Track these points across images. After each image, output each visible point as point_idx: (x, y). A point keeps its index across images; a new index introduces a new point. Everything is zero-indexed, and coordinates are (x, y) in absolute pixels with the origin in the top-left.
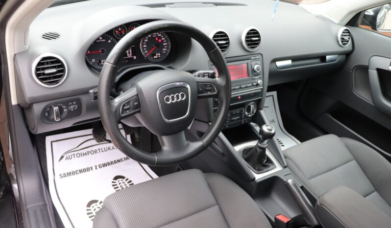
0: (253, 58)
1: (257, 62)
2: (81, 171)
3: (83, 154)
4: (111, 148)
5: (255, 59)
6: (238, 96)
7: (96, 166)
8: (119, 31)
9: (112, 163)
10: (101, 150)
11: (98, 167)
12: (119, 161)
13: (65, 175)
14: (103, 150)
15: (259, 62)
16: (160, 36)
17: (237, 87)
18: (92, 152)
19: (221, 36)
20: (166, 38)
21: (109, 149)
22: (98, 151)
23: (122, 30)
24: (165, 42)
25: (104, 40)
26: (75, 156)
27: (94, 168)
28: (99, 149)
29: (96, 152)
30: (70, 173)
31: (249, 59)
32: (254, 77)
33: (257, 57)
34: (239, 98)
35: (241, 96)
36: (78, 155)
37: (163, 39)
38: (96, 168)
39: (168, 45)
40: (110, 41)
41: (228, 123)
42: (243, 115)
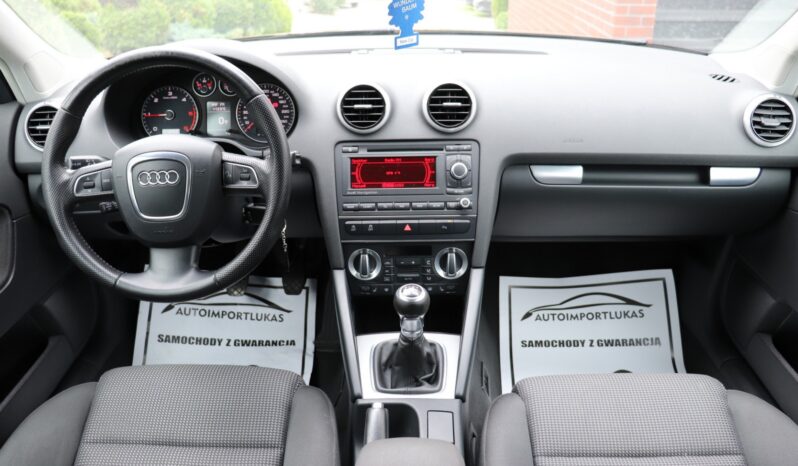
0: (451, 147)
1: (463, 157)
2: (199, 341)
3: (213, 313)
4: (270, 318)
5: (458, 150)
6: (405, 225)
7: (229, 341)
8: (203, 84)
9: (261, 343)
10: (249, 316)
11: (232, 343)
12: (274, 343)
13: (167, 339)
14: (254, 317)
15: (469, 157)
16: (277, 97)
17: (402, 205)
18: (231, 315)
19: (366, 95)
20: (287, 101)
21: (266, 317)
22: (243, 316)
23: (208, 82)
24: (285, 109)
25: (176, 98)
26: (197, 312)
27: (224, 342)
28: (246, 314)
29: (239, 316)
30: (178, 337)
31: (442, 150)
32: (449, 190)
33: (465, 147)
34: (408, 228)
35: (410, 225)
36: (203, 313)
37: (281, 102)
38: (228, 345)
39: (290, 114)
40: (184, 100)
41: (387, 282)
42: (429, 271)
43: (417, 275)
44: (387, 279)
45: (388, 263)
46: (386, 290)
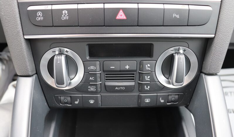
41: (92, 93)
42: (147, 78)
43: (132, 84)
44: (92, 89)
45: (92, 67)
46: (92, 102)
